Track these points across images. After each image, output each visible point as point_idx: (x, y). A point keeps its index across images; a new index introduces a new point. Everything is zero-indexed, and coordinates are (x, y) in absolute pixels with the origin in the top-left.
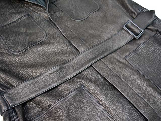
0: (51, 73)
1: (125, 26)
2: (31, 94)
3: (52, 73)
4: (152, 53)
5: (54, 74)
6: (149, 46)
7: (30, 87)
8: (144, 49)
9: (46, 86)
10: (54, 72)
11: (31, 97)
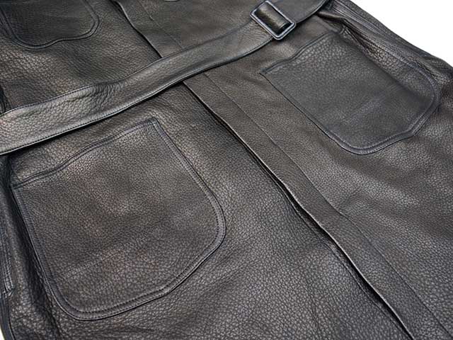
0: (76, 98)
1: (256, 13)
2: (27, 136)
3: (79, 98)
4: (325, 66)
5: (83, 101)
6: (319, 50)
7: (26, 121)
8: (307, 57)
9: (62, 124)
10: (83, 97)
11: (25, 142)
